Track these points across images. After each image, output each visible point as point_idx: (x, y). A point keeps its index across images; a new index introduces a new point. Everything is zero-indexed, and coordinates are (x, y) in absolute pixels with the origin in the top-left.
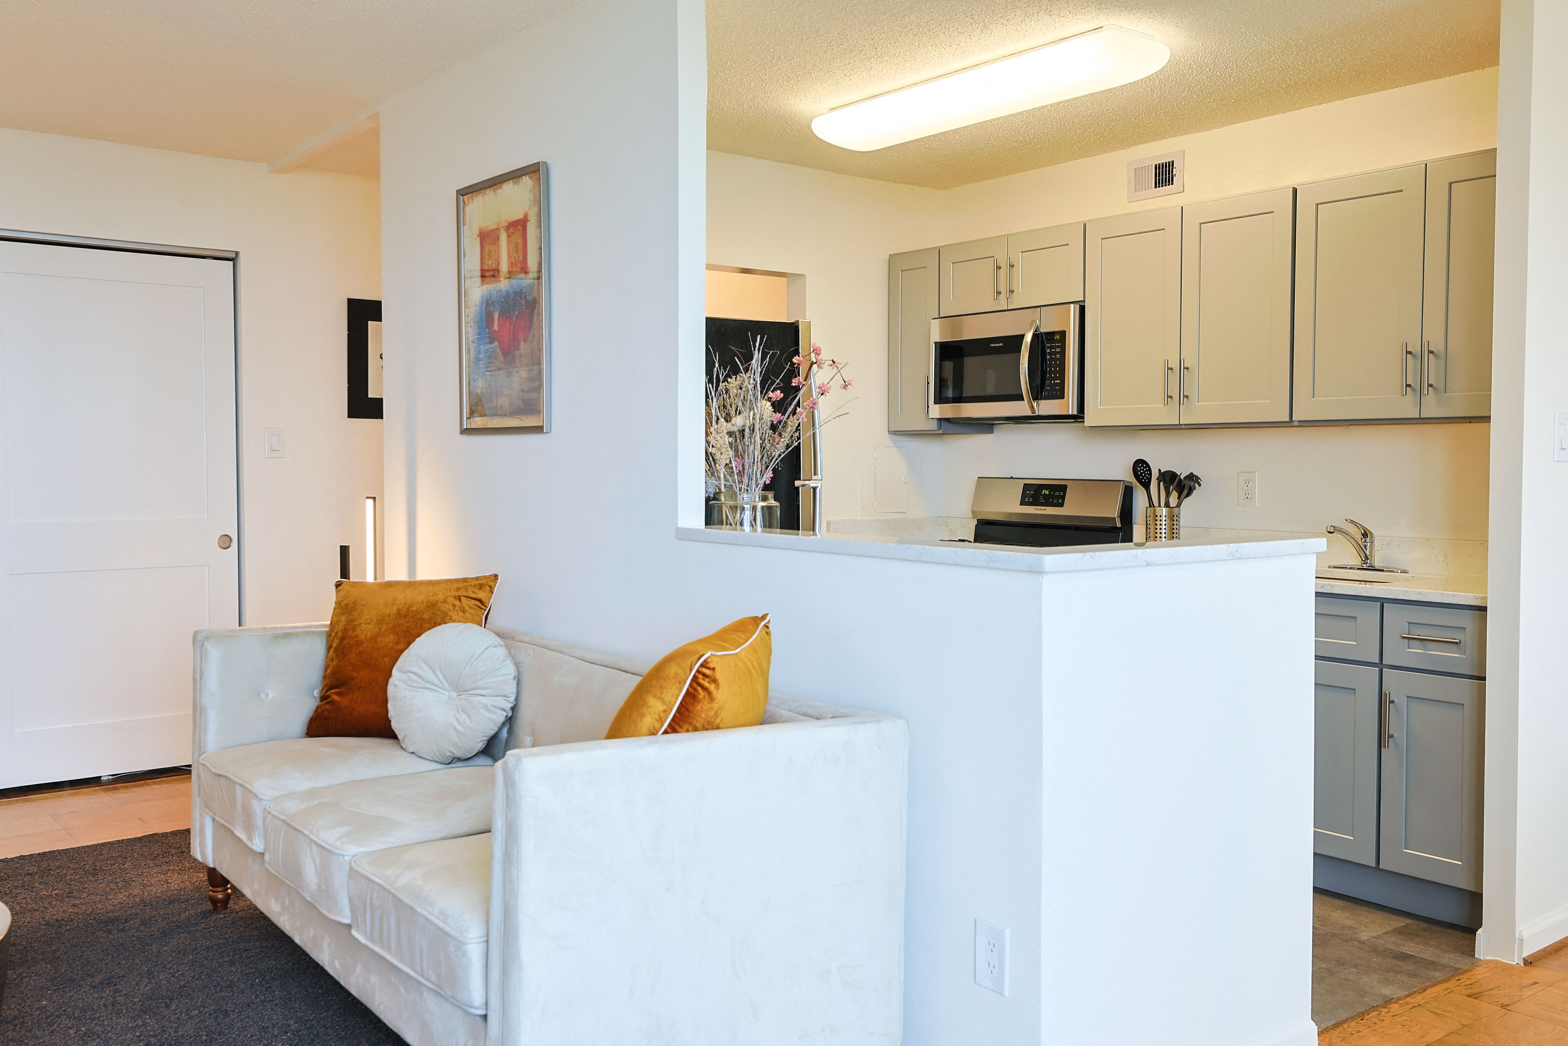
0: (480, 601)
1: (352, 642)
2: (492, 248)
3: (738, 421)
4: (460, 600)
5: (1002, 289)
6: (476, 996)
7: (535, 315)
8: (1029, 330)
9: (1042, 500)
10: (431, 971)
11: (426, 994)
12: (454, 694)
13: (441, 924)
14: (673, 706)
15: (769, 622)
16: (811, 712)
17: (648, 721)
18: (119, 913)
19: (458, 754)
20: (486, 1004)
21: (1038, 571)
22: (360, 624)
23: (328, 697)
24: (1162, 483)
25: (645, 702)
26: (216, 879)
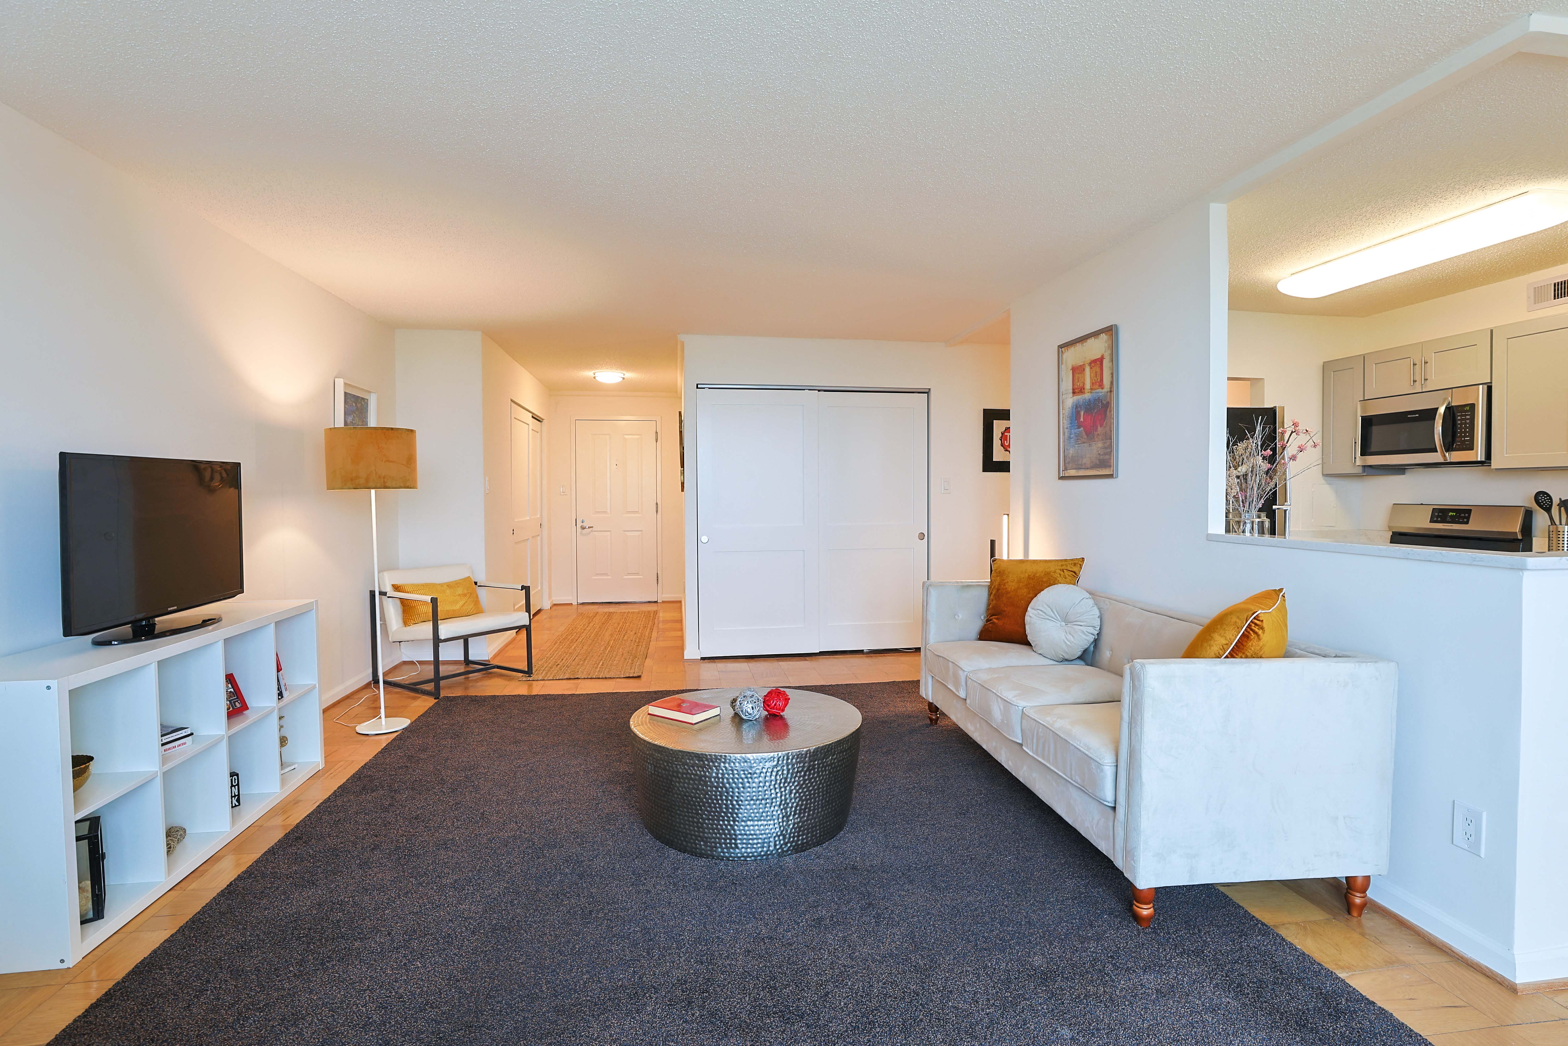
0: (1075, 573)
1: (1004, 591)
2: (1080, 376)
3: (1243, 469)
4: (1063, 571)
5: (1417, 378)
6: (1109, 796)
7: (1108, 412)
8: (1442, 405)
9: (1448, 519)
10: (1077, 777)
11: (1072, 789)
12: (1064, 624)
13: (1087, 753)
14: (1233, 642)
15: (1284, 593)
16: (1317, 651)
17: (1215, 649)
18: (886, 719)
19: (1067, 657)
20: (1115, 801)
21: (1523, 568)
22: (1008, 582)
23: (991, 620)
24: (1562, 508)
25: (1212, 637)
26: (933, 708)
